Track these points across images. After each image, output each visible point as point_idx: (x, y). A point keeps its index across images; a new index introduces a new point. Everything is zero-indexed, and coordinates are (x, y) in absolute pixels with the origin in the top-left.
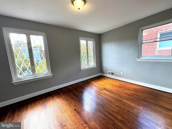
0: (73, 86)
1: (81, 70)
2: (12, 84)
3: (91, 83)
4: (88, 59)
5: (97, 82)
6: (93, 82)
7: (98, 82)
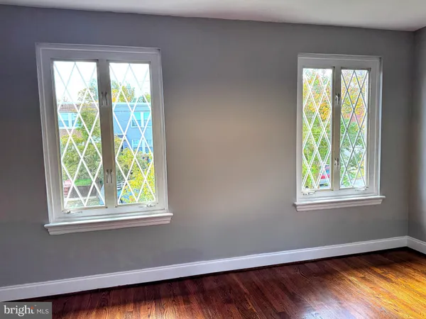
0: (255, 277)
1: (295, 206)
2: (46, 229)
3: (341, 279)
4: (336, 157)
5: (376, 279)
6: (352, 278)
7: (384, 285)
